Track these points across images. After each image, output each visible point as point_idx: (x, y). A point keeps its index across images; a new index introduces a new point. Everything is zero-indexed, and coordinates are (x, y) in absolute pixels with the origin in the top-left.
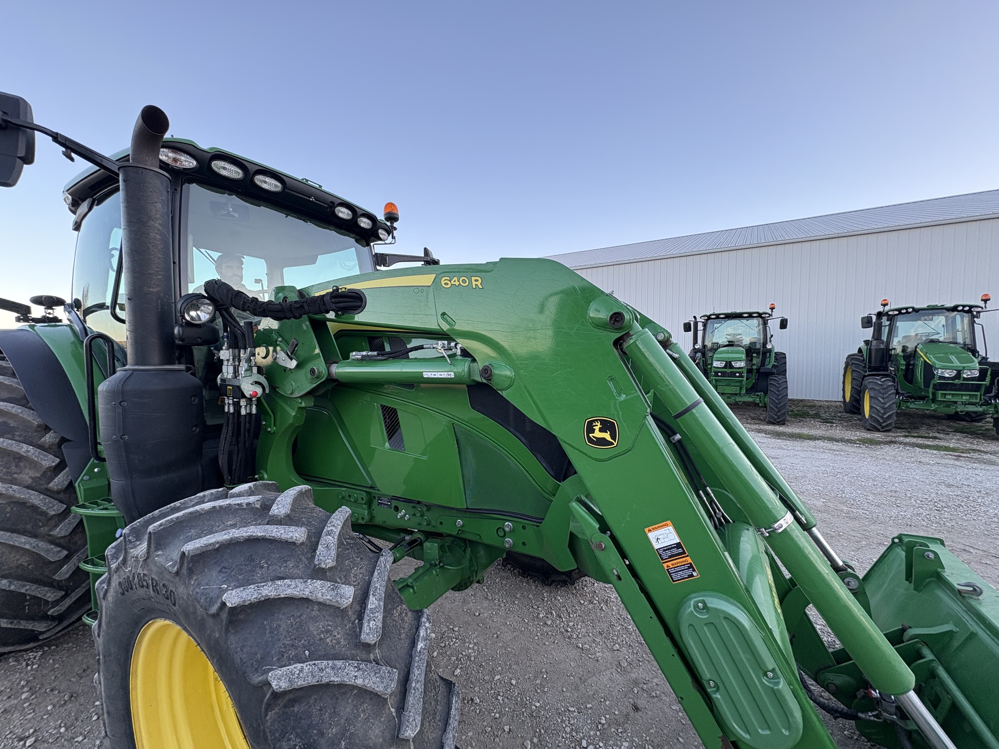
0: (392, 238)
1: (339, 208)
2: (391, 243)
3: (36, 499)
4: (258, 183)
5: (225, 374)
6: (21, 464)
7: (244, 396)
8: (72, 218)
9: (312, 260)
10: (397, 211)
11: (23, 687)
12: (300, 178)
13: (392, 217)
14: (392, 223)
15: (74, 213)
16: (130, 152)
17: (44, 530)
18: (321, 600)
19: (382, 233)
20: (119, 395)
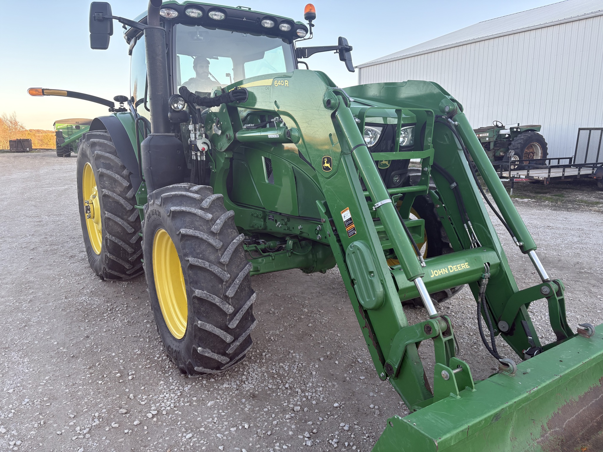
0: (310, 34)
1: (264, 21)
2: (309, 38)
3: (122, 201)
4: (211, 16)
5: (191, 138)
6: (116, 184)
7: (199, 150)
8: (128, 47)
9: (261, 56)
10: (315, 10)
11: (122, 291)
12: (235, 7)
13: (310, 17)
14: (310, 21)
15: (129, 44)
16: (147, 14)
17: (125, 217)
18: (200, 215)
19: (300, 32)
20: (149, 147)
